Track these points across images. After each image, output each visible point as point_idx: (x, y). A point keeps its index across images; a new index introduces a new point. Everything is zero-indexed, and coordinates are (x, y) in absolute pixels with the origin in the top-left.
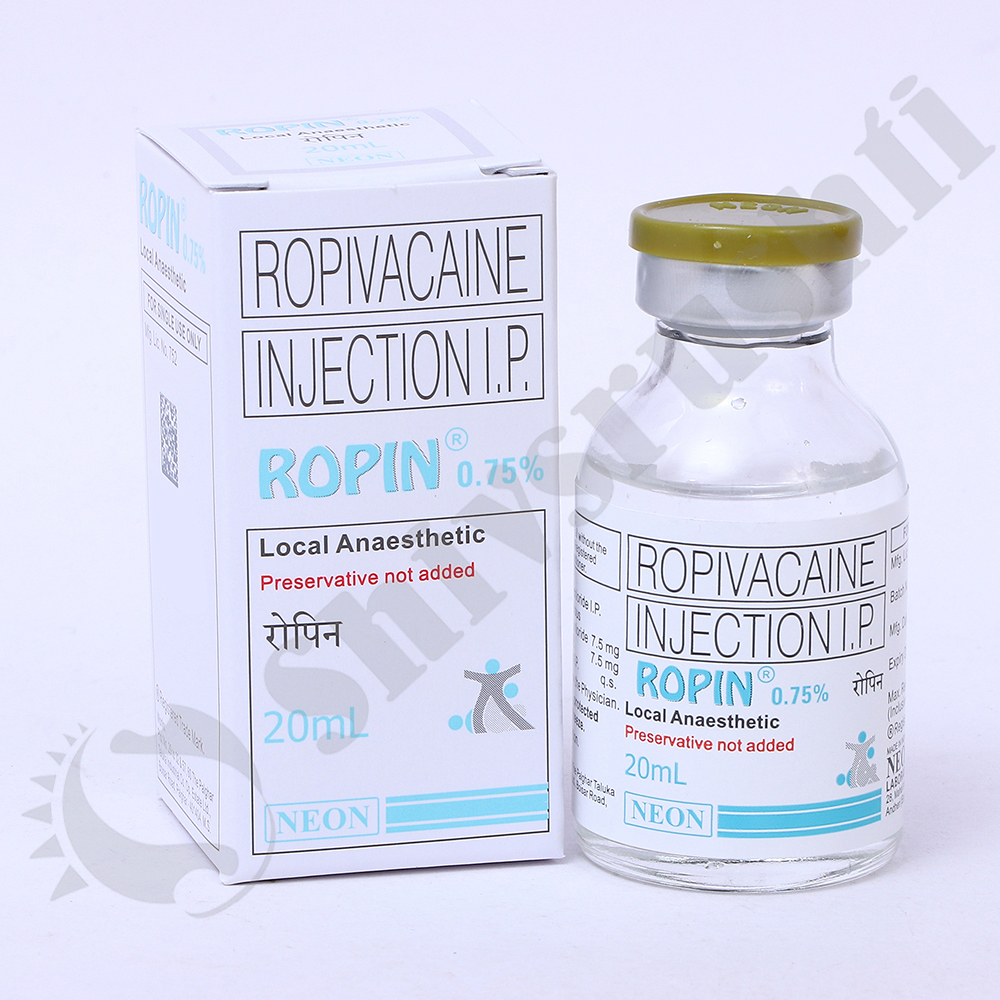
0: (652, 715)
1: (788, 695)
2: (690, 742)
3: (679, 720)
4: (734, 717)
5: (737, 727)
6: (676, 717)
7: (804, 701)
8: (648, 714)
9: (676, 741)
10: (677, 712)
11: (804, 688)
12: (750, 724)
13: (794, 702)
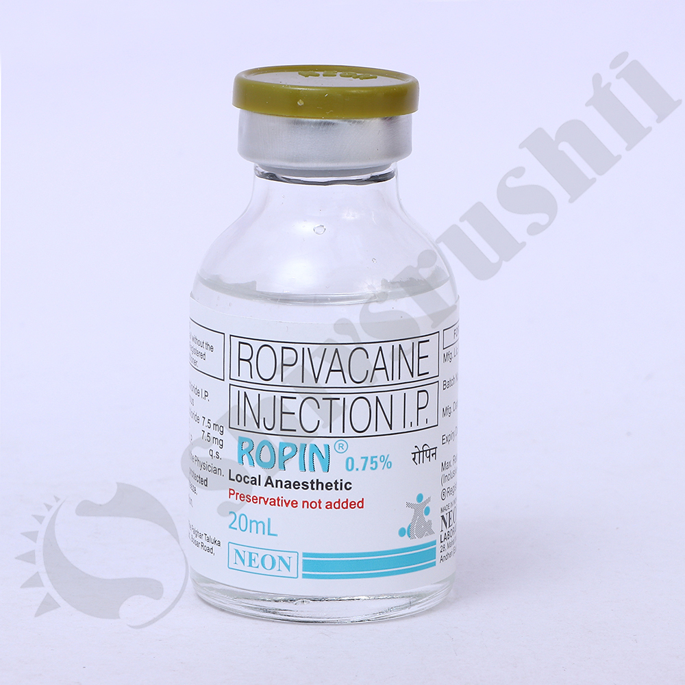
0: (250, 480)
1: (359, 463)
2: (280, 502)
3: (271, 483)
4: (315, 481)
5: (317, 489)
6: (269, 482)
7: (372, 468)
8: (247, 480)
9: (269, 501)
10: (269, 478)
11: (372, 458)
12: (328, 486)
13: (364, 469)
